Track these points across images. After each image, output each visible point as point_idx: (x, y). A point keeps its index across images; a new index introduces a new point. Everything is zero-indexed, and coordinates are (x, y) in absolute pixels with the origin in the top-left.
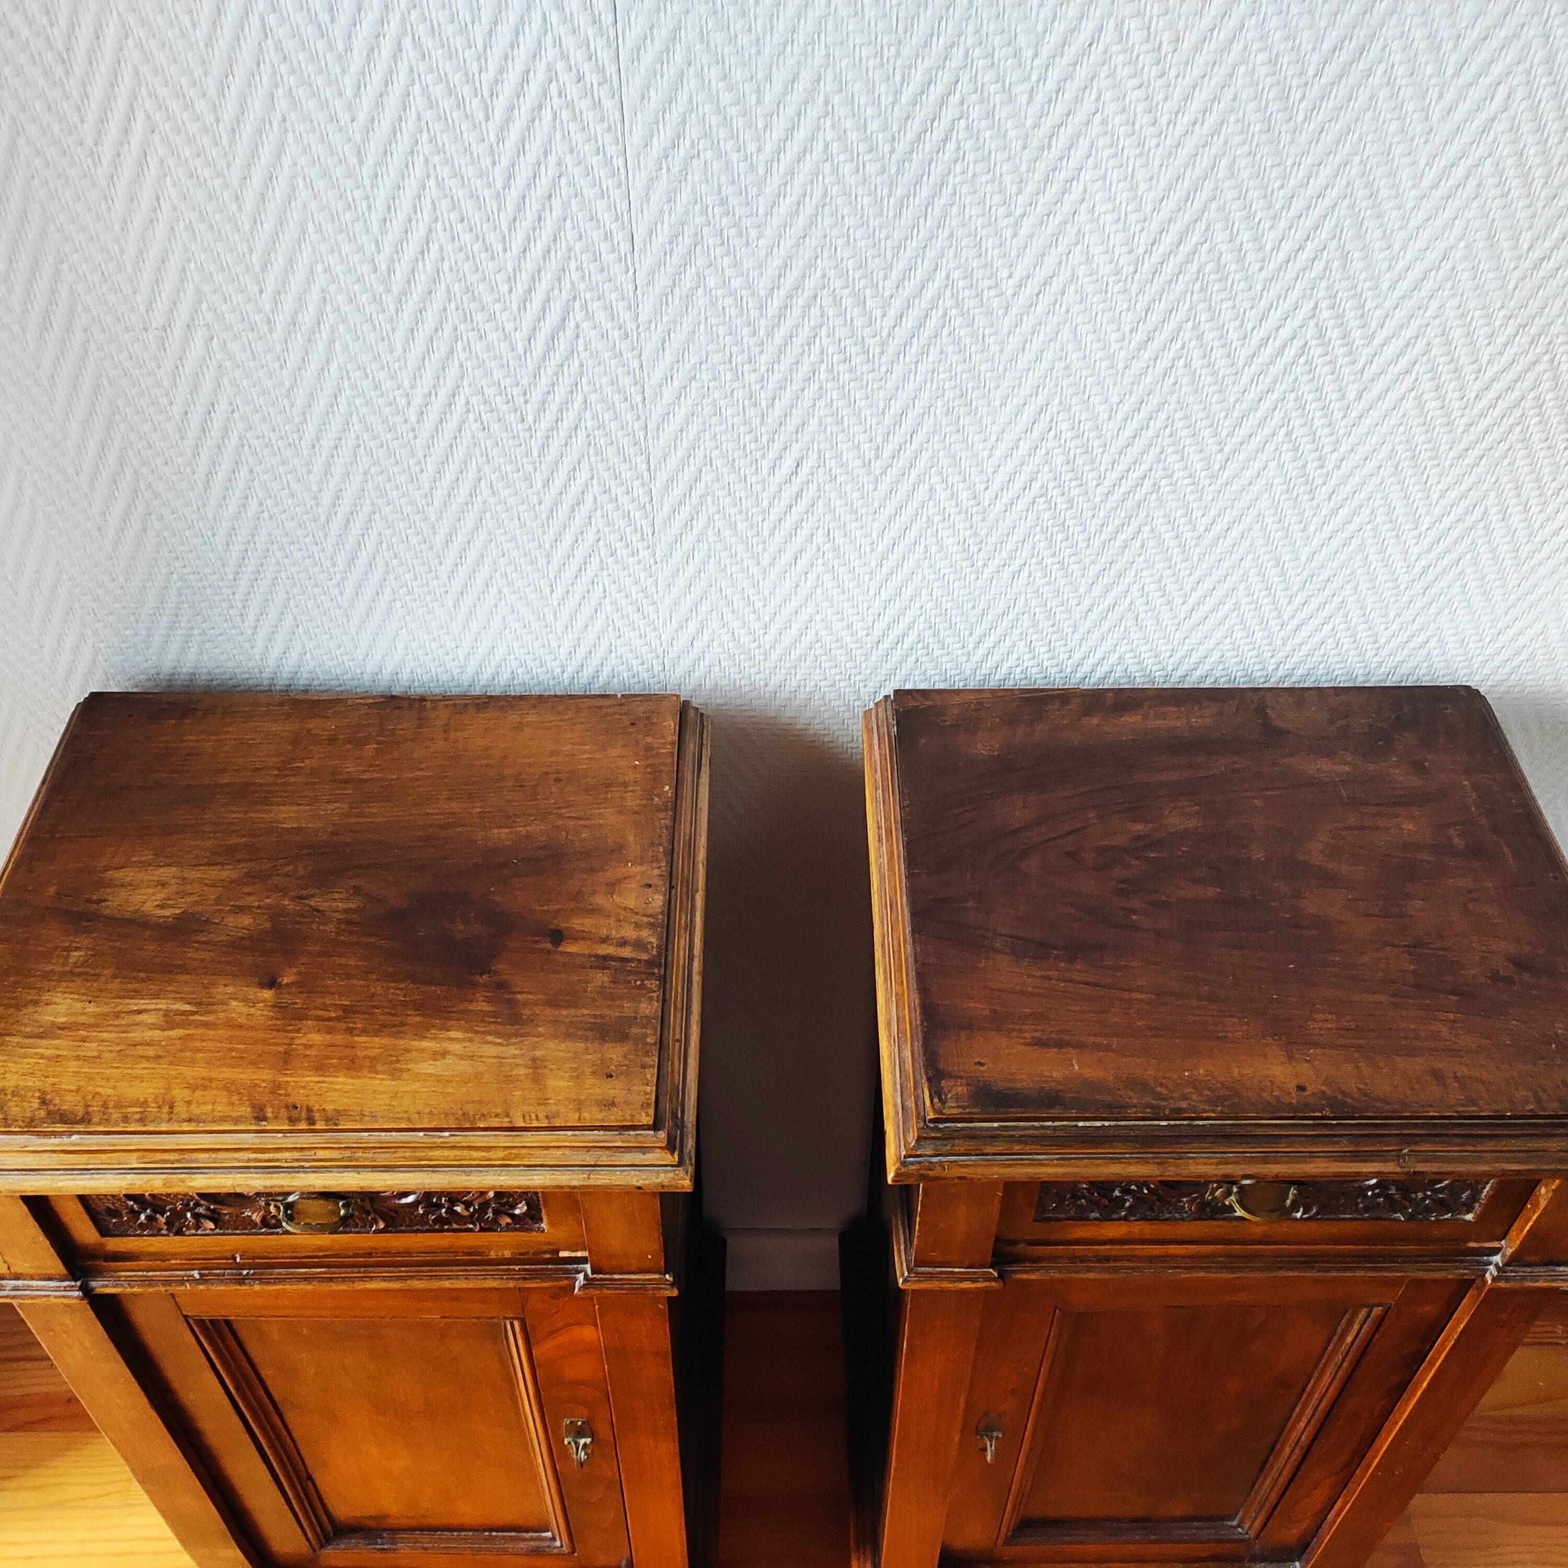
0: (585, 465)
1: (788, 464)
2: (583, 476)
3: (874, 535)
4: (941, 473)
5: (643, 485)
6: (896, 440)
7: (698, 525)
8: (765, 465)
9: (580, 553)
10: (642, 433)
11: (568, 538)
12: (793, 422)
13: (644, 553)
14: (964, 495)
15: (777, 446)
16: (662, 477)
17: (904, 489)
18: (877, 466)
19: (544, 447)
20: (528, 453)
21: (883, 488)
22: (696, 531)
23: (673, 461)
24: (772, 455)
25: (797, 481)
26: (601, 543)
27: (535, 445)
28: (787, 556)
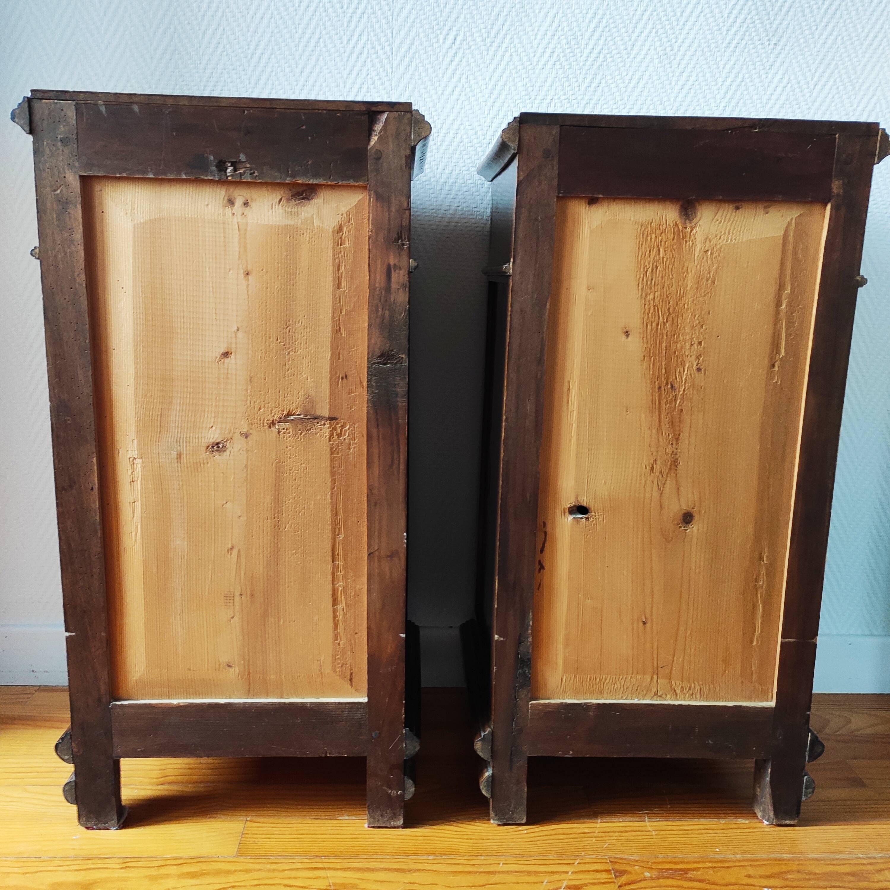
0: (366, 33)
1: (451, 37)
2: (364, 38)
3: (487, 79)
4: (515, 47)
5: (389, 45)
6: (496, 28)
7: (412, 69)
8: (441, 37)
9: (359, 81)
10: (391, 17)
11: (354, 73)
12: (454, 16)
13: (387, 84)
14: (525, 59)
15: (447, 28)
16: (398, 41)
17: (500, 54)
18: (488, 41)
19: (350, 22)
20: (342, 25)
21: (491, 53)
22: (410, 72)
23: (403, 33)
24: (444, 32)
25: (455, 47)
26: (369, 77)
27: (346, 20)
28: (449, 89)
